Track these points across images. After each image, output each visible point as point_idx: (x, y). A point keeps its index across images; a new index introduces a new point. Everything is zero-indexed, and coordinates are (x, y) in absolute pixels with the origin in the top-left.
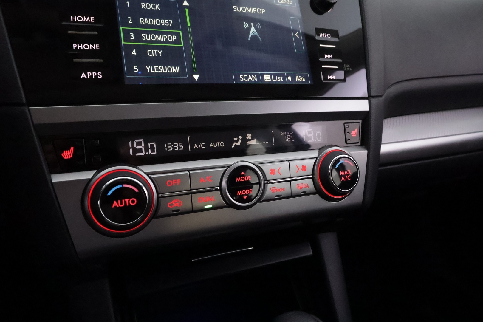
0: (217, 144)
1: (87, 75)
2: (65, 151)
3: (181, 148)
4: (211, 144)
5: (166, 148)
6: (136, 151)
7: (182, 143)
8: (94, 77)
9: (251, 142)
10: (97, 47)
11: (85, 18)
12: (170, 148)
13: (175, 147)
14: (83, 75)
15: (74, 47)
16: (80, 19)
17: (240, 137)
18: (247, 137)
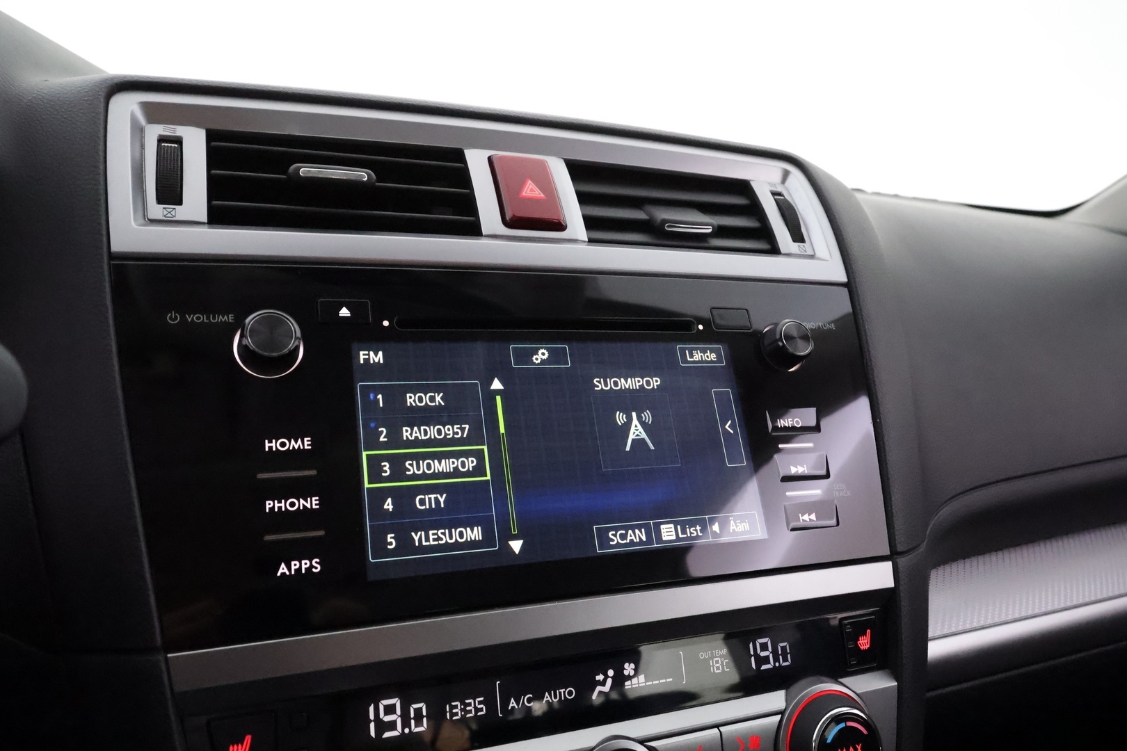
0: (560, 693)
1: (289, 569)
2: (233, 747)
3: (481, 710)
4: (547, 694)
5: (448, 714)
6: (382, 726)
7: (482, 699)
8: (303, 571)
9: (635, 681)
10: (313, 503)
11: (293, 442)
12: (456, 714)
13: (468, 708)
14: (283, 569)
15: (268, 507)
16: (283, 445)
17: (611, 673)
18: (625, 671)
